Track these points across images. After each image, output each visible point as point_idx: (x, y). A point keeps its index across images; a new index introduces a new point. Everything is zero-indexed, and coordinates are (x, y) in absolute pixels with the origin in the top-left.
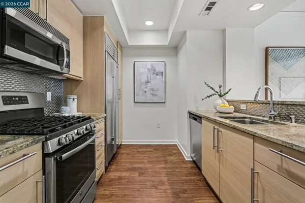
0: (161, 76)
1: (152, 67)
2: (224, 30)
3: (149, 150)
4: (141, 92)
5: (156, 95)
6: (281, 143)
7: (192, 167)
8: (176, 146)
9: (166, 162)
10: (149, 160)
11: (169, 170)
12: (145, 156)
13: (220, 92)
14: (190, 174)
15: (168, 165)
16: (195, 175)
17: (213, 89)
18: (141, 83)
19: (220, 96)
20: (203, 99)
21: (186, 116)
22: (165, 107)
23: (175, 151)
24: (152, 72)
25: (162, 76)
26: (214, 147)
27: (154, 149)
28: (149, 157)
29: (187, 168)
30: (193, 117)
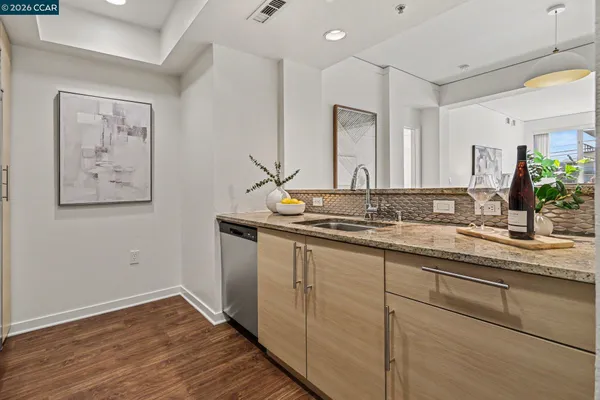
0: (141, 139)
1: (116, 113)
2: (280, 63)
3: (110, 328)
4: (83, 177)
5: (128, 184)
6: (440, 256)
7: (231, 337)
8: (179, 299)
9: (168, 344)
10: (121, 354)
11: (184, 362)
12: (102, 350)
13: (278, 176)
14: (232, 353)
15: (177, 351)
16: (242, 350)
17: (265, 170)
18: (83, 151)
19: (279, 184)
20: (248, 191)
21: (213, 227)
22: (153, 211)
23: (181, 313)
24: (116, 126)
25: (145, 137)
26: (295, 283)
27: (126, 322)
28: (119, 347)
29: (220, 342)
30: (231, 229)
